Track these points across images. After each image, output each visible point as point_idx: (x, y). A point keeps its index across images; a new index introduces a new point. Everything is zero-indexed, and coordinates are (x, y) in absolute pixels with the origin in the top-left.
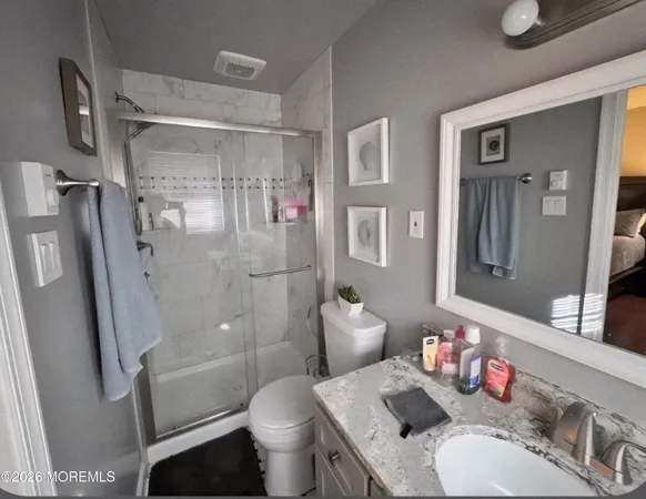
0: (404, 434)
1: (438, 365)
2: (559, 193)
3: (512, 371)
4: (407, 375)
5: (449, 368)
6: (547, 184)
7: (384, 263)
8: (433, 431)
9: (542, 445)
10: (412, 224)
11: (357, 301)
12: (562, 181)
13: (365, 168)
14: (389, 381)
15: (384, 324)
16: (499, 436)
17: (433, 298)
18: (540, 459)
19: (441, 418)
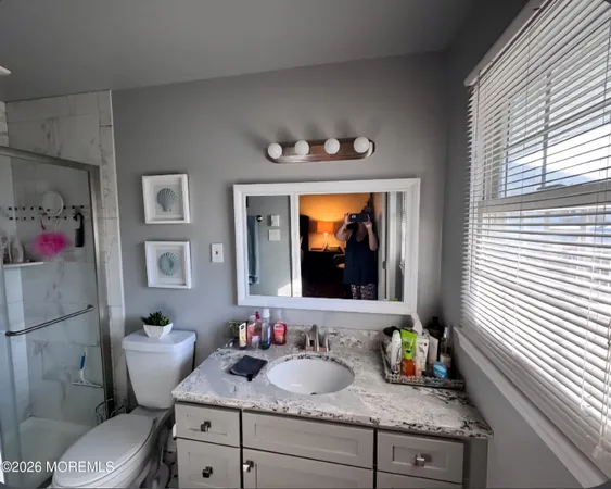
0: (250, 380)
1: (248, 340)
2: (276, 228)
3: (285, 326)
4: (231, 355)
5: (255, 339)
6: (270, 222)
7: (189, 286)
8: (262, 371)
9: (303, 353)
10: (214, 253)
11: (167, 323)
12: (277, 221)
13: (165, 210)
14: (223, 363)
15: (194, 335)
16: (287, 360)
17: (235, 301)
18: (304, 360)
19: (263, 363)
